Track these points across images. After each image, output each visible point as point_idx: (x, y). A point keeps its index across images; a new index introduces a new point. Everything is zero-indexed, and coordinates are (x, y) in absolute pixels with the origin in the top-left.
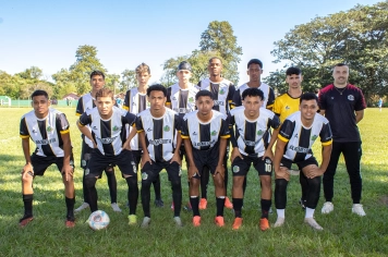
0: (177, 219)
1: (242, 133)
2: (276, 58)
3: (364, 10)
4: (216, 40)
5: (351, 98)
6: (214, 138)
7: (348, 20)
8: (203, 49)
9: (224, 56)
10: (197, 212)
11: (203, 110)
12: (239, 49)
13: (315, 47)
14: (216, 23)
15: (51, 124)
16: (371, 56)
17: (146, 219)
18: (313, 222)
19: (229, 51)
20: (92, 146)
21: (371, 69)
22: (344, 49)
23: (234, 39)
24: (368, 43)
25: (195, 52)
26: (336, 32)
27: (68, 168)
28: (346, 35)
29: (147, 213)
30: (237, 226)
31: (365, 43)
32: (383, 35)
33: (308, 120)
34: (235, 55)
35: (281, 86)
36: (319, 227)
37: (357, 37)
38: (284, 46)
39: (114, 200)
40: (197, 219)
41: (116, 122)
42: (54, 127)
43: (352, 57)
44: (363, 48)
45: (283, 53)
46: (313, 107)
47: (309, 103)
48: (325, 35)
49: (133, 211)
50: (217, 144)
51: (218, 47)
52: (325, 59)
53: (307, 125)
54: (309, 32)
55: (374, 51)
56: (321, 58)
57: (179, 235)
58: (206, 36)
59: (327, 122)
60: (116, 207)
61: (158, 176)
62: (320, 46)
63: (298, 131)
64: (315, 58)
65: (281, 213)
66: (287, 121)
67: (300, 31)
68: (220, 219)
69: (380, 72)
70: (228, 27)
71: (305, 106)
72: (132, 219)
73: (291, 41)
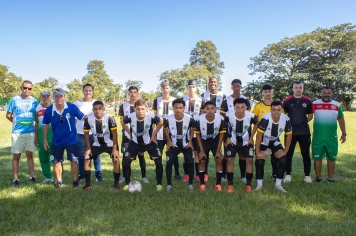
0: (191, 186)
1: (234, 128)
2: (252, 71)
3: (323, 32)
4: (202, 56)
5: (305, 105)
6: (216, 132)
7: (310, 40)
8: (192, 63)
9: (210, 69)
10: (203, 182)
11: (209, 113)
12: (222, 64)
13: (284, 62)
14: (202, 42)
15: (105, 123)
16: (329, 69)
17: (169, 187)
18: (281, 188)
19: (213, 65)
20: (129, 137)
21: (330, 80)
22: (307, 63)
23: (218, 56)
24: (326, 59)
25: (186, 65)
26: (301, 50)
27: (115, 152)
28: (309, 53)
29: (169, 183)
30: (230, 190)
31: (324, 59)
32: (339, 52)
33: (276, 119)
34: (218, 68)
35: (256, 94)
36: (284, 191)
37: (318, 53)
38: (258, 61)
39: (144, 176)
40: (203, 186)
41: (147, 122)
42: (107, 125)
43: (314, 71)
44: (323, 63)
45: (258, 66)
46: (279, 110)
47: (276, 107)
48: (292, 52)
49: (159, 183)
50: (218, 137)
51: (205, 62)
52: (292, 72)
53: (276, 121)
54: (279, 50)
55: (332, 65)
56: (289, 71)
57: (193, 196)
58: (194, 53)
59: (288, 119)
60: (146, 180)
61: (177, 158)
62: (288, 61)
63: (270, 126)
64: (284, 71)
65: (260, 182)
66: (263, 120)
67: (271, 49)
68: (219, 187)
69: (337, 83)
70: (213, 45)
71: (274, 110)
72: (159, 187)
73: (264, 57)
